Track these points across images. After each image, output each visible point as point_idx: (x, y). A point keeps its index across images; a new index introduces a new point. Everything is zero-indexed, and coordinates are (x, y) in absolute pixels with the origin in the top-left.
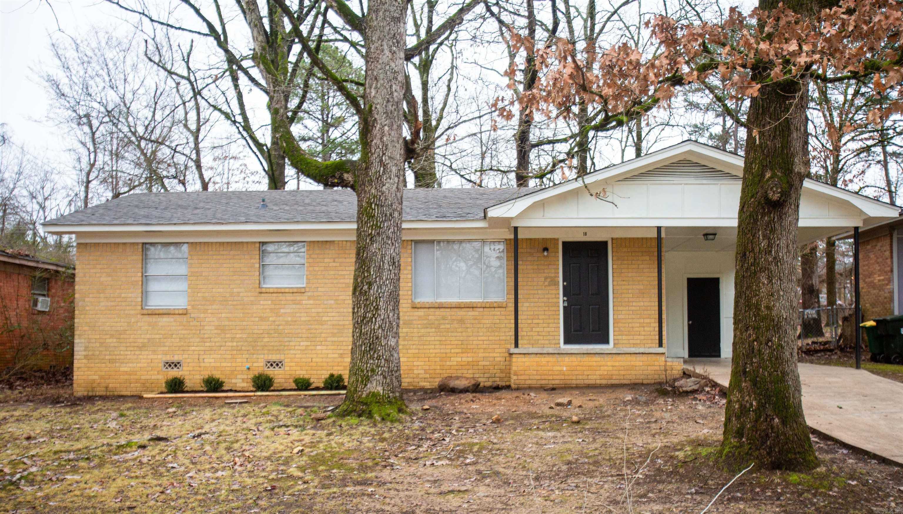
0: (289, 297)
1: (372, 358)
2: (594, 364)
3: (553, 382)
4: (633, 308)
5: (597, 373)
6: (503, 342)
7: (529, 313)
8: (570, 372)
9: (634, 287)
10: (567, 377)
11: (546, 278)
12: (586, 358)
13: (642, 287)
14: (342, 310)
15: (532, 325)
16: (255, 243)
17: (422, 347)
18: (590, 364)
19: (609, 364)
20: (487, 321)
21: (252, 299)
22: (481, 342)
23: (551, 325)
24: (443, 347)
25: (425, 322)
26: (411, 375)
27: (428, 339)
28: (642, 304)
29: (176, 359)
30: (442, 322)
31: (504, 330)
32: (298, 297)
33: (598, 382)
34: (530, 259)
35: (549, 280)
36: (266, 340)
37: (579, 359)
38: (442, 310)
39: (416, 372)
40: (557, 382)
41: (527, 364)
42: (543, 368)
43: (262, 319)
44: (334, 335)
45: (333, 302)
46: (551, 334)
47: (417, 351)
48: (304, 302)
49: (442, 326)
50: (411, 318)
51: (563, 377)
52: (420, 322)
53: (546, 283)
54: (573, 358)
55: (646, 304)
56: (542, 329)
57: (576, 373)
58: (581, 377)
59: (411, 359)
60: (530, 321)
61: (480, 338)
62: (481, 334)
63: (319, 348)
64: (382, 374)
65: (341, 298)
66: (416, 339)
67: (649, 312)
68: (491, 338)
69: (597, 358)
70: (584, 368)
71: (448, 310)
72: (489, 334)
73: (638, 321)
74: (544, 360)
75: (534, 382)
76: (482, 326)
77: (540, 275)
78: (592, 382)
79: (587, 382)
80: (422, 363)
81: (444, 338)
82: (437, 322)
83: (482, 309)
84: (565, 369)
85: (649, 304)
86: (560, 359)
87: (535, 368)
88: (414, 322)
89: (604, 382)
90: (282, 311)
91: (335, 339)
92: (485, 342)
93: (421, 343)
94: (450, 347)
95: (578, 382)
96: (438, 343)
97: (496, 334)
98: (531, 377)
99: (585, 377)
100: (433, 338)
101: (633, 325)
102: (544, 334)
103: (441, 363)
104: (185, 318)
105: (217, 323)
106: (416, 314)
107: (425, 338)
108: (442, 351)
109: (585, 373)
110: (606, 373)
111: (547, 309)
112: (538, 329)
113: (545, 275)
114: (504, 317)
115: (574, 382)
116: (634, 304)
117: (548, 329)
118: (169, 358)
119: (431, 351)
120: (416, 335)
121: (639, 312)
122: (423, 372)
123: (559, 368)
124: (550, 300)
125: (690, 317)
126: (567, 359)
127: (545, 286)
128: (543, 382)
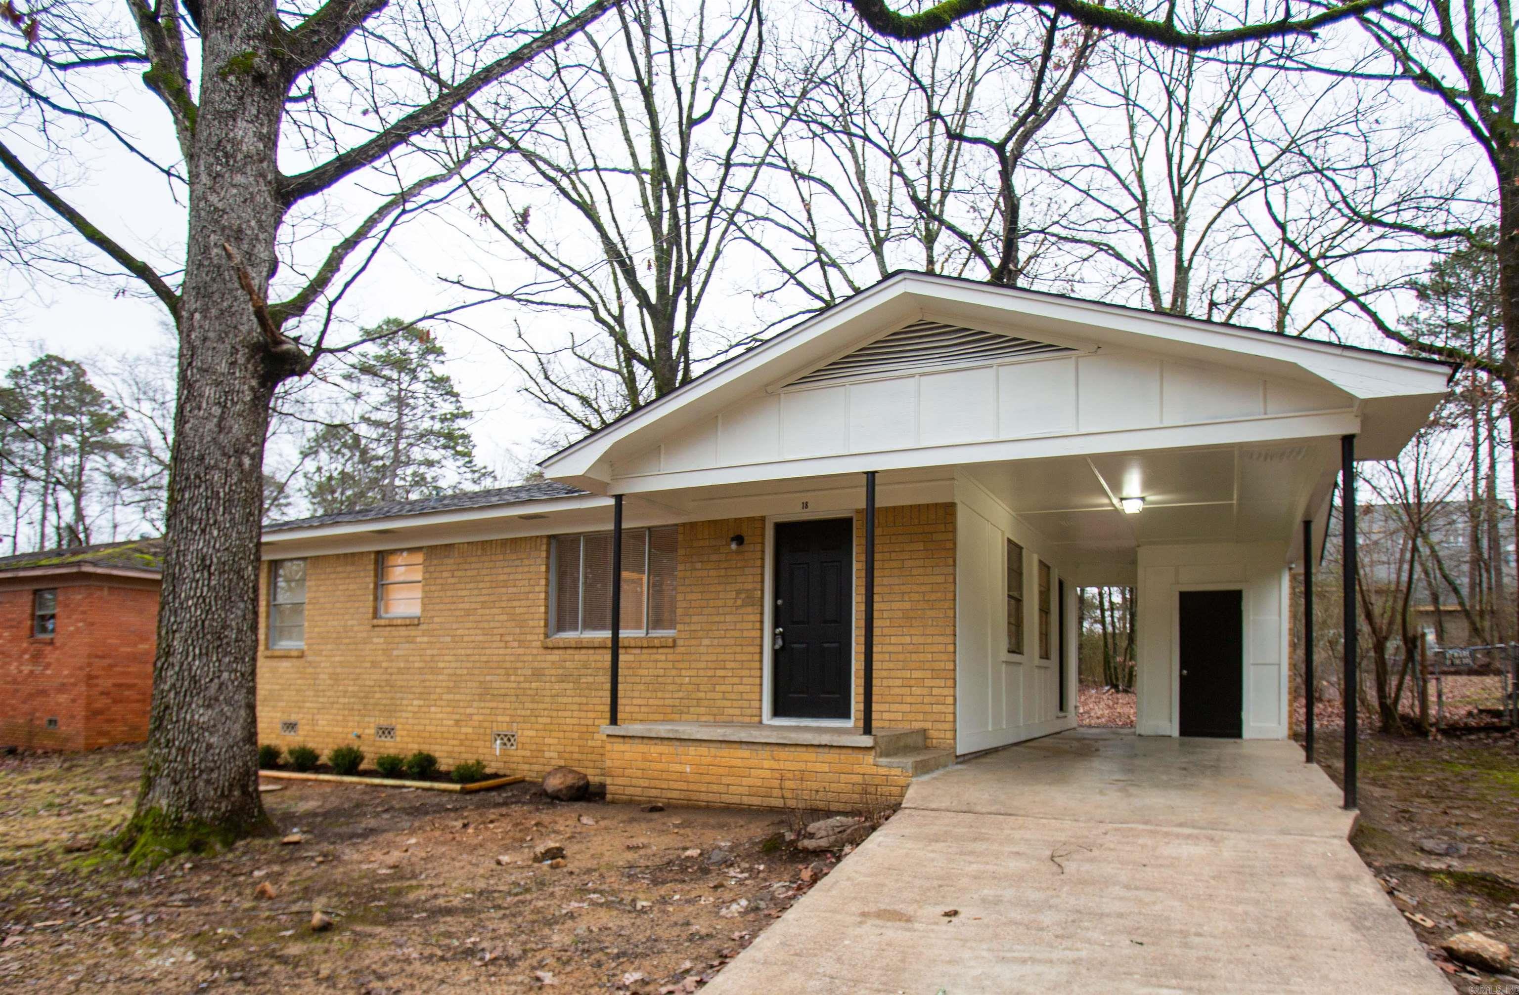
0: (403, 632)
1: (157, 743)
2: (738, 762)
3: (670, 794)
4: (891, 648)
5: (745, 781)
6: (669, 710)
7: (709, 658)
8: (697, 777)
9: (895, 606)
10: (692, 787)
11: (738, 592)
12: (725, 752)
13: (907, 605)
14: (459, 651)
15: (714, 680)
16: (370, 552)
17: (554, 714)
18: (733, 762)
19: (767, 764)
20: (645, 672)
21: (365, 635)
22: (637, 709)
23: (745, 680)
24: (583, 714)
25: (561, 671)
26: (541, 760)
27: (565, 700)
28: (907, 639)
29: (293, 718)
30: (583, 671)
31: (670, 687)
32: (413, 632)
33: (746, 800)
34: (714, 557)
35: (743, 596)
36: (378, 695)
37: (713, 751)
38: (583, 651)
39: (547, 754)
40: (675, 795)
41: (627, 756)
42: (653, 765)
43: (374, 664)
44: (449, 690)
45: (449, 639)
46: (745, 696)
47: (548, 720)
48: (419, 639)
49: (584, 680)
50: (544, 665)
51: (683, 786)
52: (553, 672)
53: (739, 602)
54: (703, 750)
55: (915, 640)
56: (729, 688)
57: (708, 778)
58: (715, 788)
59: (541, 734)
60: (710, 673)
61: (635, 702)
62: (636, 694)
63: (433, 709)
64: (168, 775)
65: (459, 632)
66: (548, 699)
67: (921, 657)
68: (651, 702)
69: (745, 752)
70: (721, 771)
71: (591, 651)
72: (648, 694)
73: (899, 674)
74: (655, 750)
75: (638, 791)
76: (637, 679)
77: (728, 588)
78: (735, 800)
79: (727, 799)
80: (555, 741)
81: (584, 700)
82: (576, 672)
83: (638, 651)
84: (688, 769)
85: (921, 640)
86: (681, 750)
87: (640, 764)
88: (547, 672)
89: (756, 801)
90: (395, 653)
91: (451, 697)
92: (643, 709)
93: (554, 706)
94: (591, 715)
95: (711, 797)
96: (576, 707)
97: (659, 694)
98: (635, 782)
99: (723, 789)
100: (570, 700)
101: (891, 682)
102: (733, 696)
103: (581, 742)
104: (302, 660)
105: (331, 670)
106: (549, 658)
107: (560, 699)
108: (583, 722)
109: (725, 780)
110: (759, 783)
111: (738, 649)
112: (723, 688)
113: (739, 586)
114: (670, 665)
115: (703, 797)
116: (893, 640)
117: (741, 688)
118: (286, 718)
119: (568, 721)
120: (548, 693)
121: (901, 657)
122: (555, 755)
123: (678, 768)
124: (745, 634)
125: (1183, 665)
126: (692, 750)
127: (737, 607)
128: (654, 793)
